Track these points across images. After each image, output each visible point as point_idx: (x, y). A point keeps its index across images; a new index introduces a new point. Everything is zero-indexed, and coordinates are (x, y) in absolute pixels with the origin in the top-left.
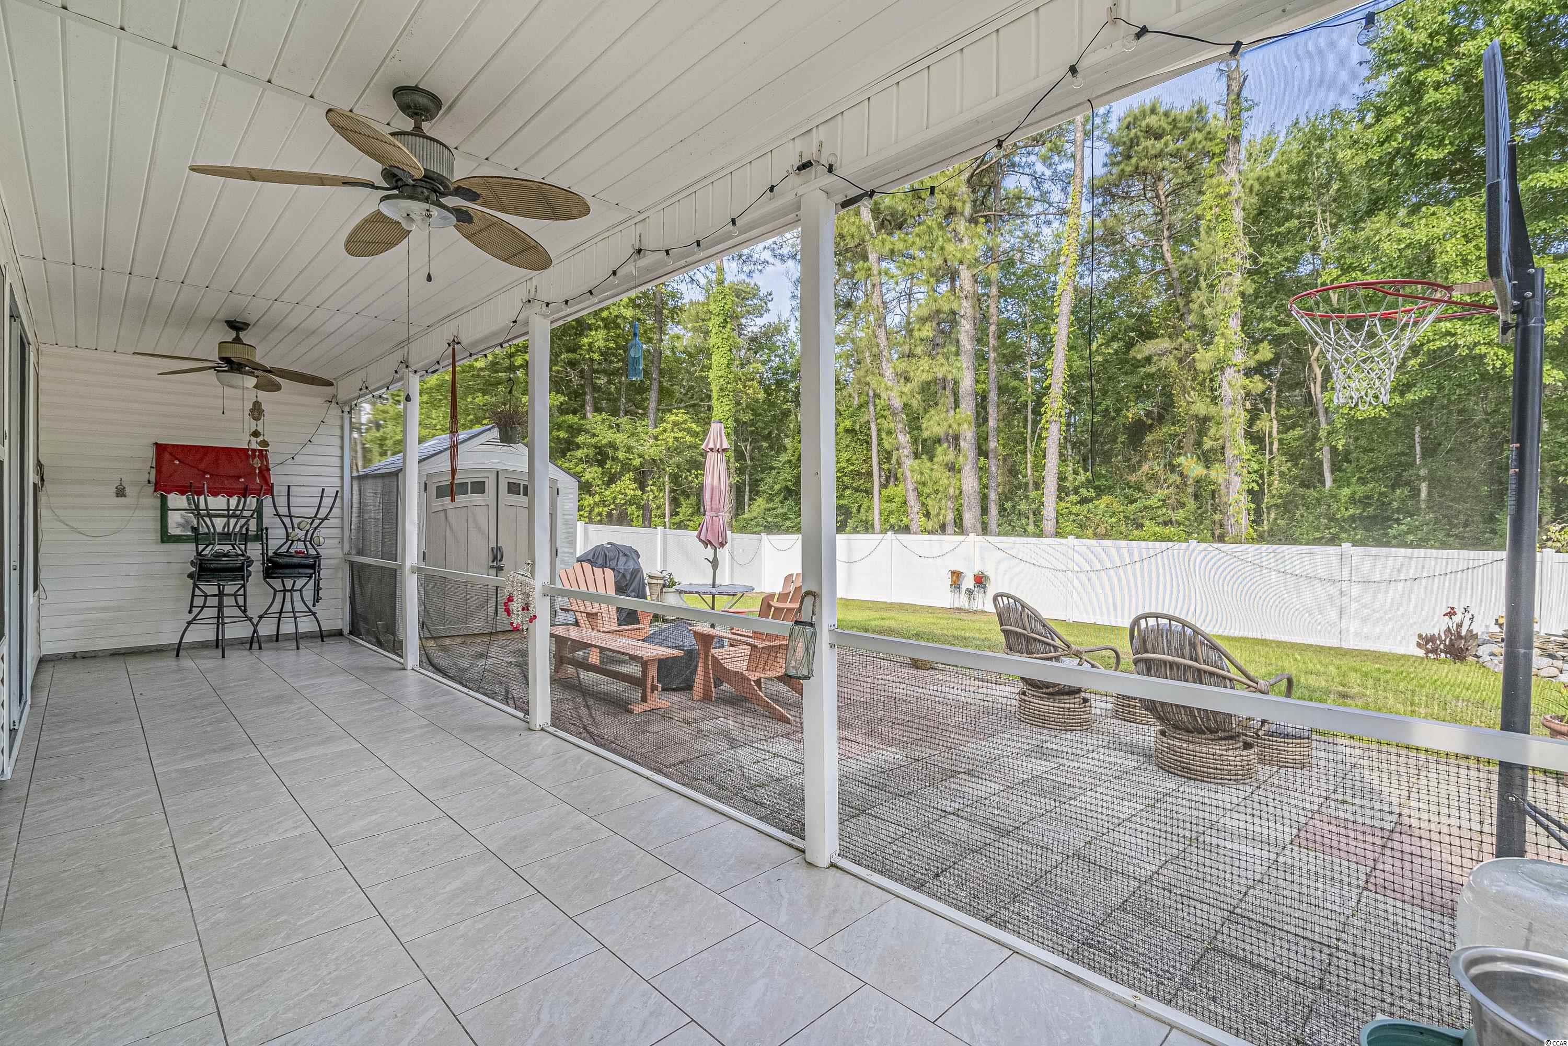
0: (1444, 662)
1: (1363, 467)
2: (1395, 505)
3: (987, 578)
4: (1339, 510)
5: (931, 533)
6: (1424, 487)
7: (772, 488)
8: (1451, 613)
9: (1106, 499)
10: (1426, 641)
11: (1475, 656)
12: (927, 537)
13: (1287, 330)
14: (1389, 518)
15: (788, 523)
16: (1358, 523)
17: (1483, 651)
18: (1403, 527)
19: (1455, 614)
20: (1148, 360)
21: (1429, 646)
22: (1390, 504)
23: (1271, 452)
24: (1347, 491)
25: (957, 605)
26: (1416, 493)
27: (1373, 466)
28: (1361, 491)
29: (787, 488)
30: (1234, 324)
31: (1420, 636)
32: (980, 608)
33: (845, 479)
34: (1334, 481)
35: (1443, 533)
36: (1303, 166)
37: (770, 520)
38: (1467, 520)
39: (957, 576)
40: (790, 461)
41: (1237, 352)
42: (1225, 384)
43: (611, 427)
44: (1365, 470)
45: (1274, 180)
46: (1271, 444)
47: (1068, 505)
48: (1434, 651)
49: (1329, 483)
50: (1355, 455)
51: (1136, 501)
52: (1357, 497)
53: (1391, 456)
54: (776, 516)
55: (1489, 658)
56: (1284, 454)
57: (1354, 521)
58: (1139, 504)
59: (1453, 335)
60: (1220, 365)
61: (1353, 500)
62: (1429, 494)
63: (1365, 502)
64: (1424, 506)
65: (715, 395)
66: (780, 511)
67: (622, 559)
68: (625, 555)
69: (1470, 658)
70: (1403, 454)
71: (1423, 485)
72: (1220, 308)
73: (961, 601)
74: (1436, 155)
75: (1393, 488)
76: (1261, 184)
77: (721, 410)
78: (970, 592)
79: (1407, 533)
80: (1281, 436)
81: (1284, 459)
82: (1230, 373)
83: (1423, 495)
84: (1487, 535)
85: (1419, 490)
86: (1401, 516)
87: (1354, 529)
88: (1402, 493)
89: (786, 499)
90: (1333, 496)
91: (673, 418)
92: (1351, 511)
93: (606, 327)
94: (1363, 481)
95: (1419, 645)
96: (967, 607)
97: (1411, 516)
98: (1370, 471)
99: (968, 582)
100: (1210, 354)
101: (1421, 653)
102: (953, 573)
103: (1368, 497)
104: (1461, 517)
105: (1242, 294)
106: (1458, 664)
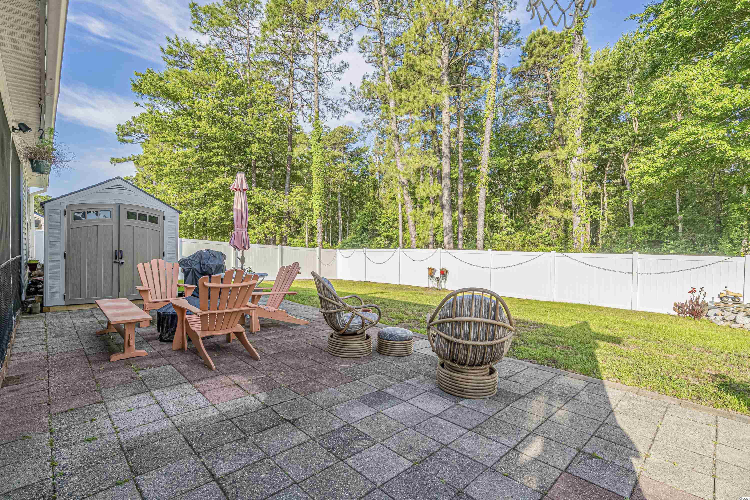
0: (688, 319)
1: (649, 215)
2: (666, 234)
3: (447, 271)
4: (636, 237)
5: (421, 248)
6: (680, 226)
7: (356, 228)
8: (693, 291)
9: (519, 233)
10: (678, 307)
11: (707, 316)
12: (419, 250)
13: (611, 146)
14: (662, 242)
15: (363, 245)
16: (646, 244)
17: (711, 313)
18: (669, 246)
19: (695, 291)
20: (540, 161)
21: (680, 310)
22: (662, 234)
23: (603, 209)
24: (641, 228)
25: (431, 286)
26: (676, 229)
27: (654, 215)
28: (647, 227)
29: (363, 228)
30: (578, 134)
31: (675, 304)
32: (443, 287)
33: (390, 223)
34: (635, 223)
35: (691, 249)
36: (620, 60)
37: (354, 243)
38: (702, 243)
39: (432, 271)
40: (365, 214)
41: (579, 149)
42: (572, 166)
43: (263, 194)
44: (650, 217)
45: (606, 68)
46: (604, 205)
47: (501, 236)
48: (683, 312)
49: (632, 224)
50: (646, 210)
51: (535, 233)
52: (646, 231)
53: (664, 210)
54: (357, 241)
55: (714, 317)
56: (610, 210)
57: (644, 244)
58: (537, 236)
59: (697, 134)
60: (570, 156)
61: (643, 232)
62: (684, 230)
63: (650, 233)
64: (680, 235)
65: (314, 177)
66: (359, 239)
67: (212, 258)
68: (215, 256)
69: (703, 317)
70: (670, 209)
71: (680, 224)
72: (570, 125)
73: (434, 284)
74: (688, 34)
75: (664, 226)
76: (598, 70)
77: (317, 185)
78: (438, 279)
79: (671, 249)
80: (609, 201)
81: (610, 212)
82: (575, 160)
83: (680, 230)
84: (713, 250)
85: (678, 227)
86: (668, 241)
87: (644, 247)
88: (670, 228)
89: (363, 233)
90: (634, 230)
91: (296, 190)
92: (643, 238)
93: (259, 142)
94: (649, 223)
95: (674, 309)
96: (436, 287)
97: (674, 240)
98: (653, 217)
99: (437, 274)
100: (565, 151)
101: (676, 313)
102: (429, 269)
103: (651, 231)
104: (700, 241)
105: (582, 118)
106: (697, 320)
